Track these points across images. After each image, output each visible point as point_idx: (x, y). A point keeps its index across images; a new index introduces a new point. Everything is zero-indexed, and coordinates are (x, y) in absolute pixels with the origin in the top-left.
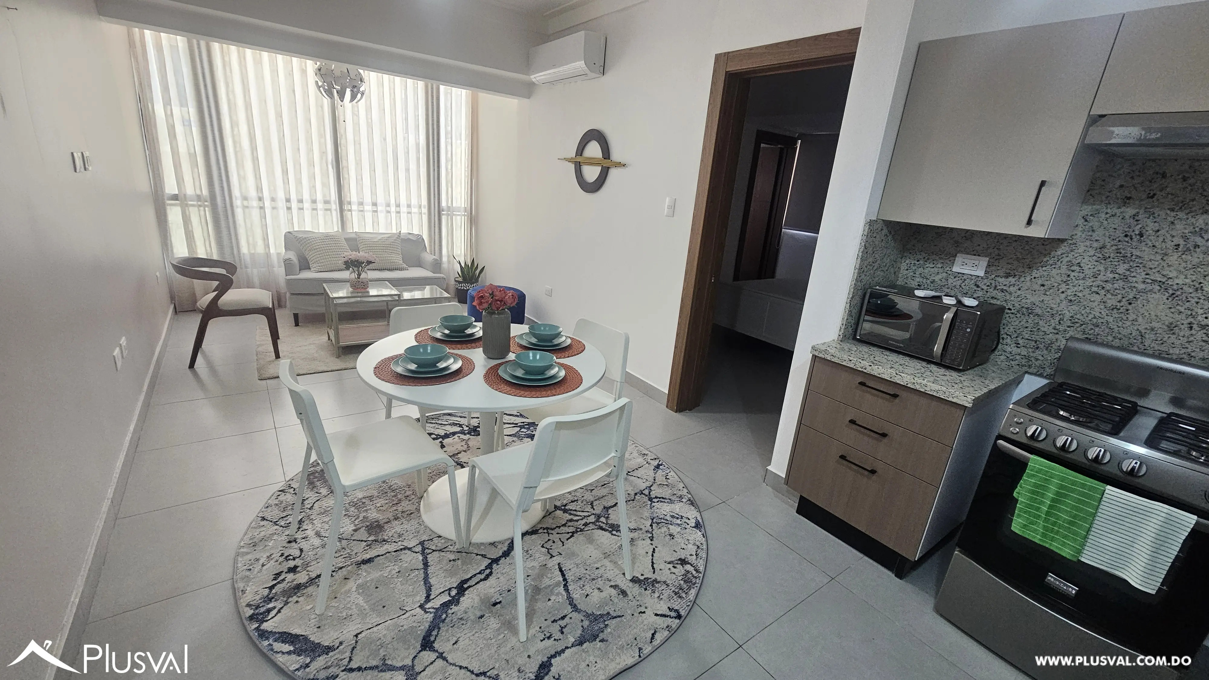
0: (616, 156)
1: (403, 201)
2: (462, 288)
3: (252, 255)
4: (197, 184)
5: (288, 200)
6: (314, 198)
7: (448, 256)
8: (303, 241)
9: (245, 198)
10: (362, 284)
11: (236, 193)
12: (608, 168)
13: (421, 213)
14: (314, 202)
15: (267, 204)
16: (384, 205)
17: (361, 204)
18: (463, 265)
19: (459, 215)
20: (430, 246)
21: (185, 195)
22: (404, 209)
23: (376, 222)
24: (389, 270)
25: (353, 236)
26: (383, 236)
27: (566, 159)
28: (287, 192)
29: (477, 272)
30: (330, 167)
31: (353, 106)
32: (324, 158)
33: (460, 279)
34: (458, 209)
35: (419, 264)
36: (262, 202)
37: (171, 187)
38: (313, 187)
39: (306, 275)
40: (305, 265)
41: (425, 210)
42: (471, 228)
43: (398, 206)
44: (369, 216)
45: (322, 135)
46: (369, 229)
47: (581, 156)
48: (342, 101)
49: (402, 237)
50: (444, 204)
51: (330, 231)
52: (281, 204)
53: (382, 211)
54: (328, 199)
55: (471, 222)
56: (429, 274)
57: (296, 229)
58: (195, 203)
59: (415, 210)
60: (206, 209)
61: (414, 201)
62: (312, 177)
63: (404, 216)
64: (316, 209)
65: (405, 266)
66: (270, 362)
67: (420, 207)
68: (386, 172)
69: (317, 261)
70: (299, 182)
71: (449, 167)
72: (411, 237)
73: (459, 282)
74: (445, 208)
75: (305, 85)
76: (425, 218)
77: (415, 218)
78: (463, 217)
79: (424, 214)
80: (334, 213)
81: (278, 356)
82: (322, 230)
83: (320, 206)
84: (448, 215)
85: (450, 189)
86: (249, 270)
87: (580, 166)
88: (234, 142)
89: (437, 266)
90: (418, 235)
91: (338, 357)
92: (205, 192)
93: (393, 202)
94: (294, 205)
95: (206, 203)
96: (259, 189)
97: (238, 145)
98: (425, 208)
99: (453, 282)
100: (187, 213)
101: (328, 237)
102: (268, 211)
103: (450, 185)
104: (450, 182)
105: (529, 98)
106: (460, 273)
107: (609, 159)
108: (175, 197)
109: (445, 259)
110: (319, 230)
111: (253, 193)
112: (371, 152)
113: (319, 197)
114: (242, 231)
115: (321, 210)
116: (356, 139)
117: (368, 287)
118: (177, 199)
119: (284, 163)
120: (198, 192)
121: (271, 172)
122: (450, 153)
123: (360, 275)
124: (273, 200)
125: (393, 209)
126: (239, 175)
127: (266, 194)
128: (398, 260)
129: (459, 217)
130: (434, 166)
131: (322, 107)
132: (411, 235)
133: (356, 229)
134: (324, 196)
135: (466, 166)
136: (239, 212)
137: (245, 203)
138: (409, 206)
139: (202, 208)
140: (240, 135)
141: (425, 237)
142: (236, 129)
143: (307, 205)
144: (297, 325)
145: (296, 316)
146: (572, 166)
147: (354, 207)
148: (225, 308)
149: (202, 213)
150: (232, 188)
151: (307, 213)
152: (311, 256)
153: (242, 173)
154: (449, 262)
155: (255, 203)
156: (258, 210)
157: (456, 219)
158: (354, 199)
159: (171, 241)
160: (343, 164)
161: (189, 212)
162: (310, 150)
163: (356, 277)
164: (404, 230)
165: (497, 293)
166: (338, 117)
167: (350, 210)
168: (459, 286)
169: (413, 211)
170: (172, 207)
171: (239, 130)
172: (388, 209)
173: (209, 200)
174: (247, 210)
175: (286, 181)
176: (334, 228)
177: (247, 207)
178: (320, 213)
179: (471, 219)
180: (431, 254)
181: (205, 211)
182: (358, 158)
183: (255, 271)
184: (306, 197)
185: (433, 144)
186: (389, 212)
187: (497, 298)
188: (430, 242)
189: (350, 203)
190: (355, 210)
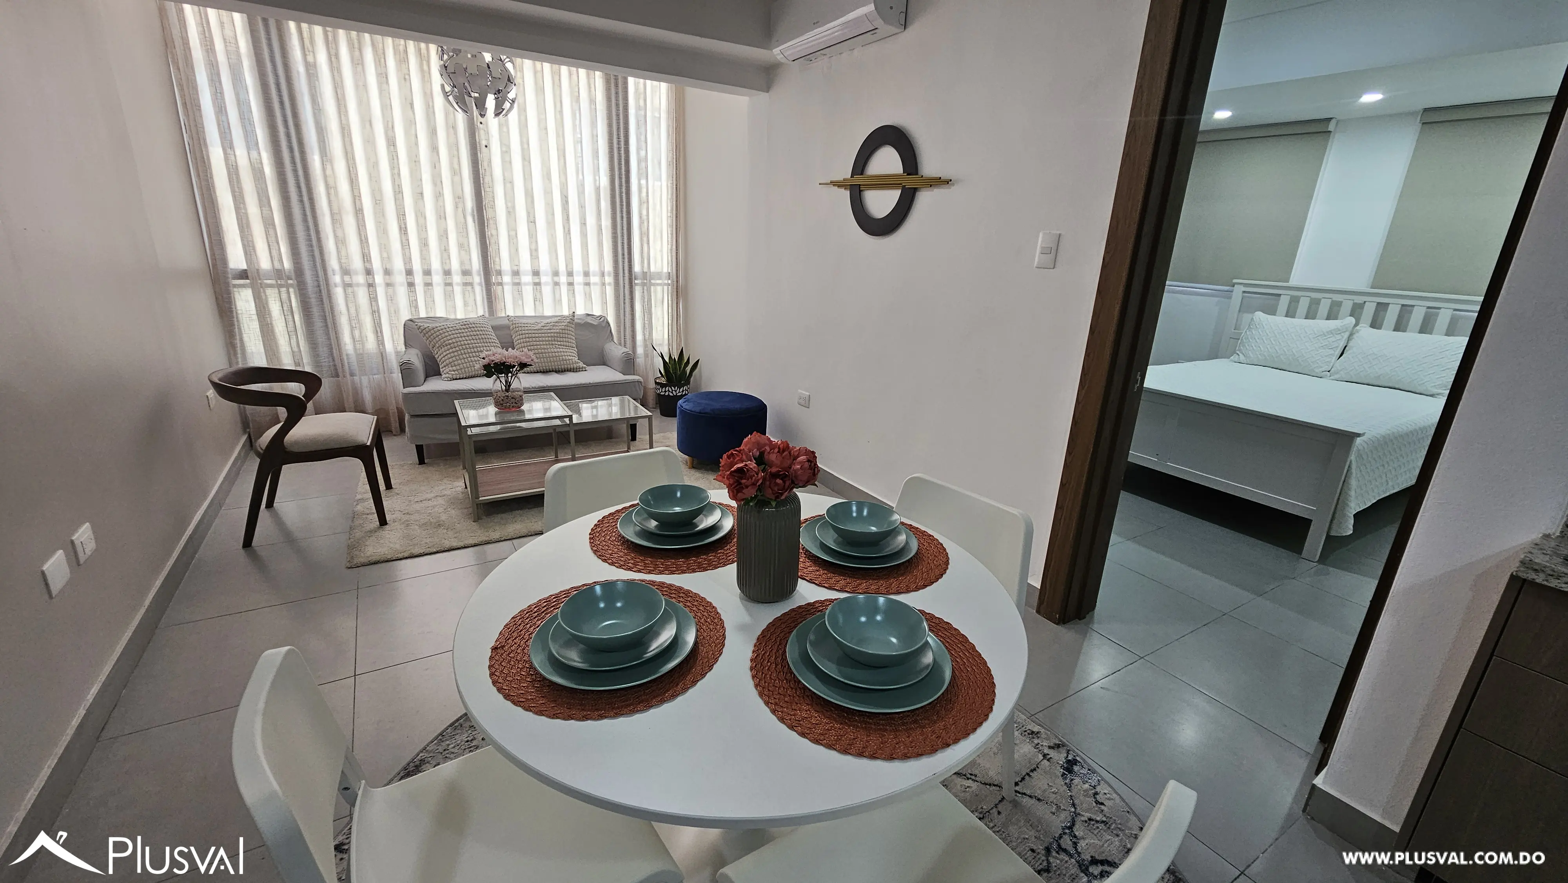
0: (929, 167)
1: (578, 266)
2: (667, 394)
3: (360, 356)
4: (274, 253)
5: (409, 272)
6: (447, 268)
7: (646, 346)
8: (430, 334)
9: (346, 272)
10: (513, 400)
11: (333, 263)
12: (915, 190)
13: (604, 284)
14: (447, 273)
15: (379, 279)
16: (550, 274)
17: (516, 273)
18: (667, 360)
19: (658, 284)
20: (619, 332)
21: (258, 270)
22: (578, 279)
23: (538, 300)
24: (558, 371)
25: (506, 322)
26: (549, 321)
27: (835, 184)
28: (407, 260)
29: (688, 369)
30: (470, 220)
31: (500, 125)
32: (460, 205)
33: (663, 381)
34: (659, 275)
35: (602, 361)
36: (370, 277)
37: (236, 260)
38: (445, 251)
39: (434, 385)
40: (432, 370)
41: (609, 279)
42: (677, 303)
43: (570, 274)
44: (528, 292)
45: (456, 172)
46: (529, 311)
47: (862, 174)
48: (482, 116)
49: (576, 321)
50: (637, 268)
51: (472, 315)
52: (400, 278)
53: (546, 284)
54: (467, 267)
55: (677, 295)
56: (617, 376)
57: (423, 314)
58: (273, 282)
59: (595, 279)
60: (291, 290)
61: (594, 267)
62: (443, 235)
63: (579, 289)
64: (450, 284)
65: (581, 364)
66: (371, 531)
67: (603, 274)
68: (551, 224)
69: (447, 365)
70: (424, 244)
71: (644, 212)
72: (589, 320)
73: (662, 385)
74: (640, 275)
75: (428, 97)
76: (610, 291)
77: (595, 291)
78: (666, 288)
79: (609, 284)
80: (478, 289)
81: (383, 522)
82: (460, 315)
83: (457, 278)
84: (643, 285)
85: (645, 246)
86: (356, 378)
87: (860, 191)
88: (328, 187)
89: (629, 363)
90: (601, 317)
91: (477, 519)
92: (287, 264)
93: (562, 268)
94: (418, 279)
95: (290, 282)
96: (366, 257)
97: (332, 191)
98: (609, 275)
99: (652, 385)
100: (264, 297)
101: (467, 326)
102: (381, 291)
103: (645, 239)
104: (645, 235)
105: (768, 92)
106: (663, 372)
107: (917, 174)
108: (243, 275)
109: (640, 350)
110: (455, 314)
111: (357, 263)
112: (529, 195)
113: (455, 265)
114: (344, 322)
115: (458, 284)
116: (506, 175)
117: (522, 404)
118: (247, 278)
119: (401, 216)
120: (277, 266)
121: (382, 231)
122: (644, 190)
123: (510, 386)
124: (387, 272)
125: (563, 279)
126: (336, 236)
127: (377, 264)
128: (572, 356)
129: (659, 288)
130: (622, 212)
131: (454, 128)
132: (589, 318)
133: (510, 313)
134: (462, 263)
135: (669, 208)
136: (339, 293)
137: (347, 279)
138: (586, 274)
139: (283, 290)
140: (335, 178)
141: (611, 319)
142: (329, 167)
143: (437, 278)
144: (421, 462)
145: (420, 449)
146: (846, 194)
147: (507, 279)
148: (296, 449)
149: (284, 296)
150: (326, 257)
151: (438, 291)
152: (441, 356)
153: (340, 234)
154: (646, 355)
155: (361, 279)
156: (366, 289)
157: (655, 292)
158: (506, 265)
159: (241, 340)
160: (488, 213)
161: (266, 296)
162: (439, 195)
163: (504, 388)
164: (580, 311)
165: (773, 457)
166: (479, 142)
167: (501, 284)
168: (662, 391)
169: (592, 281)
170: (240, 289)
171: (333, 169)
172: (556, 279)
173: (293, 275)
174: (350, 290)
175: (405, 245)
176: (477, 310)
177: (350, 285)
178: (458, 289)
179: (677, 289)
180: (620, 344)
181: (288, 293)
182: (510, 205)
183: (365, 380)
184: (436, 265)
185: (620, 178)
186: (557, 284)
187: (774, 470)
188: (618, 326)
189: (499, 273)
190: (508, 284)
